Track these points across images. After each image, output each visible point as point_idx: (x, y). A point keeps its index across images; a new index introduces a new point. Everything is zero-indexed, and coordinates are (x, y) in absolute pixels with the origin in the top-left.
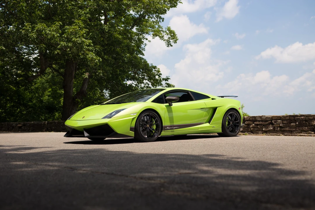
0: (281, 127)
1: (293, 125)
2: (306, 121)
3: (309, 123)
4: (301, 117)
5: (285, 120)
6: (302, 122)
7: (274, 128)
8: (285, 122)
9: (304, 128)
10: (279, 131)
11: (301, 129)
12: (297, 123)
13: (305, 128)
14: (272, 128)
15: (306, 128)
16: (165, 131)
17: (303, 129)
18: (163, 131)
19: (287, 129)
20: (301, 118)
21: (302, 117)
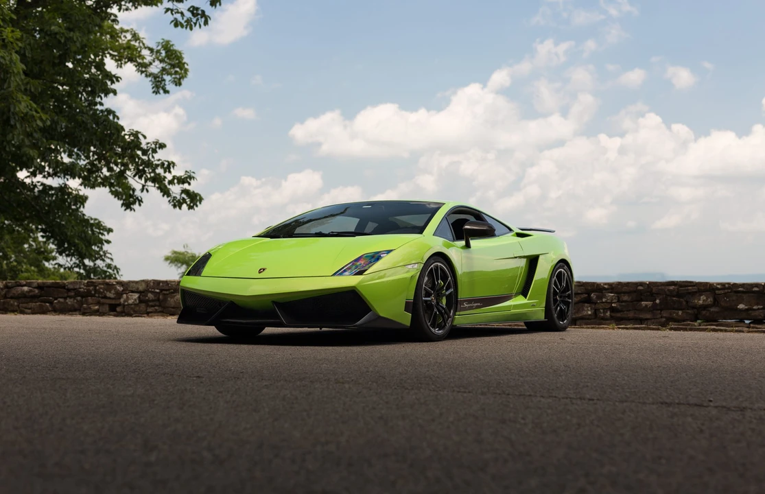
0: (613, 310)
1: (646, 306)
2: (679, 295)
3: (687, 302)
4: (667, 287)
5: (625, 293)
6: (669, 298)
7: (596, 311)
8: (626, 298)
9: (674, 313)
10: (607, 319)
11: (665, 314)
12: (658, 301)
13: (677, 314)
14: (590, 313)
15: (680, 312)
16: (461, 313)
17: (671, 314)
18: (457, 313)
19: (631, 315)
20: (669, 290)
21: (672, 288)
